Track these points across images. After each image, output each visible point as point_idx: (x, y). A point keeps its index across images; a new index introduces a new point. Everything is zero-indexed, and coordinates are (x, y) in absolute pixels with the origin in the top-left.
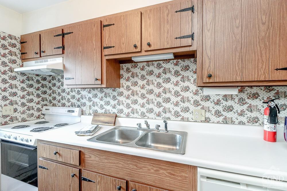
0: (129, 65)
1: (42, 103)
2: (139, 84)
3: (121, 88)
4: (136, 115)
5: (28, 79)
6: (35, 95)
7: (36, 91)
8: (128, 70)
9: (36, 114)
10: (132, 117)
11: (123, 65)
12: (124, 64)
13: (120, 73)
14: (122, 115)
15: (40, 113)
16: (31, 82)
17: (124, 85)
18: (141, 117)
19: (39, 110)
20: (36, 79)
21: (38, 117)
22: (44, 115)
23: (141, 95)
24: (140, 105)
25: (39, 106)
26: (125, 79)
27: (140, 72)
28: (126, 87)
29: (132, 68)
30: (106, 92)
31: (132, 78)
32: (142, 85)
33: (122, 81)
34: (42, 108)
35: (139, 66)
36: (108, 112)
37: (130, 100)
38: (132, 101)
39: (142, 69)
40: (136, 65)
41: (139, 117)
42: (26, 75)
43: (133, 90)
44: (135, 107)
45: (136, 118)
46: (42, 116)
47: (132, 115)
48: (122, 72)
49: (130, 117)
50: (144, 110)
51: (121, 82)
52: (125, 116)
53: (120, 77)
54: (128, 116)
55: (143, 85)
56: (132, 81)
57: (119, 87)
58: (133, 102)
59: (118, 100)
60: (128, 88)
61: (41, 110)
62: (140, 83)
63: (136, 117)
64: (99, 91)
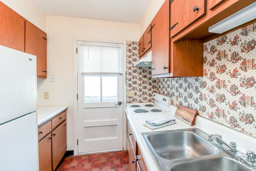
0: (214, 42)
1: (153, 90)
2: (228, 69)
3: (204, 77)
4: (221, 120)
5: (143, 72)
6: (148, 83)
7: (149, 80)
8: (213, 50)
9: (149, 98)
10: (216, 120)
11: (206, 43)
12: (208, 42)
13: (203, 56)
14: (204, 114)
15: (151, 98)
16: (145, 74)
17: (208, 72)
18: (229, 126)
19: (150, 95)
20: (148, 71)
21: (150, 101)
22: (154, 99)
23: (232, 88)
24: (229, 104)
25: (151, 92)
26: (209, 63)
27: (230, 48)
28: (210, 75)
29: (218, 44)
30: (189, 82)
31: (218, 61)
32: (233, 70)
33: (206, 67)
34: (153, 93)
35: (229, 38)
36: (190, 106)
37: (215, 95)
38: (217, 96)
39: (234, 43)
40: (225, 38)
41: (227, 124)
42: (142, 69)
43: (219, 79)
44: (222, 106)
45: (222, 124)
46: (153, 100)
47: (217, 119)
48: (205, 54)
49: (214, 120)
50: (235, 114)
51: (204, 69)
52: (207, 117)
53: (202, 61)
54: (211, 117)
55: (236, 71)
56: (217, 65)
57: (202, 75)
58: (219, 98)
59: (200, 93)
60: (212, 77)
61: (152, 96)
62: (230, 67)
63: (221, 122)
64: (184, 81)
